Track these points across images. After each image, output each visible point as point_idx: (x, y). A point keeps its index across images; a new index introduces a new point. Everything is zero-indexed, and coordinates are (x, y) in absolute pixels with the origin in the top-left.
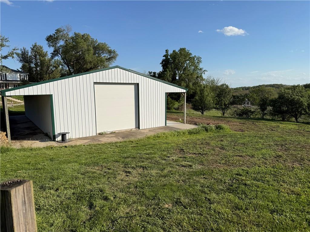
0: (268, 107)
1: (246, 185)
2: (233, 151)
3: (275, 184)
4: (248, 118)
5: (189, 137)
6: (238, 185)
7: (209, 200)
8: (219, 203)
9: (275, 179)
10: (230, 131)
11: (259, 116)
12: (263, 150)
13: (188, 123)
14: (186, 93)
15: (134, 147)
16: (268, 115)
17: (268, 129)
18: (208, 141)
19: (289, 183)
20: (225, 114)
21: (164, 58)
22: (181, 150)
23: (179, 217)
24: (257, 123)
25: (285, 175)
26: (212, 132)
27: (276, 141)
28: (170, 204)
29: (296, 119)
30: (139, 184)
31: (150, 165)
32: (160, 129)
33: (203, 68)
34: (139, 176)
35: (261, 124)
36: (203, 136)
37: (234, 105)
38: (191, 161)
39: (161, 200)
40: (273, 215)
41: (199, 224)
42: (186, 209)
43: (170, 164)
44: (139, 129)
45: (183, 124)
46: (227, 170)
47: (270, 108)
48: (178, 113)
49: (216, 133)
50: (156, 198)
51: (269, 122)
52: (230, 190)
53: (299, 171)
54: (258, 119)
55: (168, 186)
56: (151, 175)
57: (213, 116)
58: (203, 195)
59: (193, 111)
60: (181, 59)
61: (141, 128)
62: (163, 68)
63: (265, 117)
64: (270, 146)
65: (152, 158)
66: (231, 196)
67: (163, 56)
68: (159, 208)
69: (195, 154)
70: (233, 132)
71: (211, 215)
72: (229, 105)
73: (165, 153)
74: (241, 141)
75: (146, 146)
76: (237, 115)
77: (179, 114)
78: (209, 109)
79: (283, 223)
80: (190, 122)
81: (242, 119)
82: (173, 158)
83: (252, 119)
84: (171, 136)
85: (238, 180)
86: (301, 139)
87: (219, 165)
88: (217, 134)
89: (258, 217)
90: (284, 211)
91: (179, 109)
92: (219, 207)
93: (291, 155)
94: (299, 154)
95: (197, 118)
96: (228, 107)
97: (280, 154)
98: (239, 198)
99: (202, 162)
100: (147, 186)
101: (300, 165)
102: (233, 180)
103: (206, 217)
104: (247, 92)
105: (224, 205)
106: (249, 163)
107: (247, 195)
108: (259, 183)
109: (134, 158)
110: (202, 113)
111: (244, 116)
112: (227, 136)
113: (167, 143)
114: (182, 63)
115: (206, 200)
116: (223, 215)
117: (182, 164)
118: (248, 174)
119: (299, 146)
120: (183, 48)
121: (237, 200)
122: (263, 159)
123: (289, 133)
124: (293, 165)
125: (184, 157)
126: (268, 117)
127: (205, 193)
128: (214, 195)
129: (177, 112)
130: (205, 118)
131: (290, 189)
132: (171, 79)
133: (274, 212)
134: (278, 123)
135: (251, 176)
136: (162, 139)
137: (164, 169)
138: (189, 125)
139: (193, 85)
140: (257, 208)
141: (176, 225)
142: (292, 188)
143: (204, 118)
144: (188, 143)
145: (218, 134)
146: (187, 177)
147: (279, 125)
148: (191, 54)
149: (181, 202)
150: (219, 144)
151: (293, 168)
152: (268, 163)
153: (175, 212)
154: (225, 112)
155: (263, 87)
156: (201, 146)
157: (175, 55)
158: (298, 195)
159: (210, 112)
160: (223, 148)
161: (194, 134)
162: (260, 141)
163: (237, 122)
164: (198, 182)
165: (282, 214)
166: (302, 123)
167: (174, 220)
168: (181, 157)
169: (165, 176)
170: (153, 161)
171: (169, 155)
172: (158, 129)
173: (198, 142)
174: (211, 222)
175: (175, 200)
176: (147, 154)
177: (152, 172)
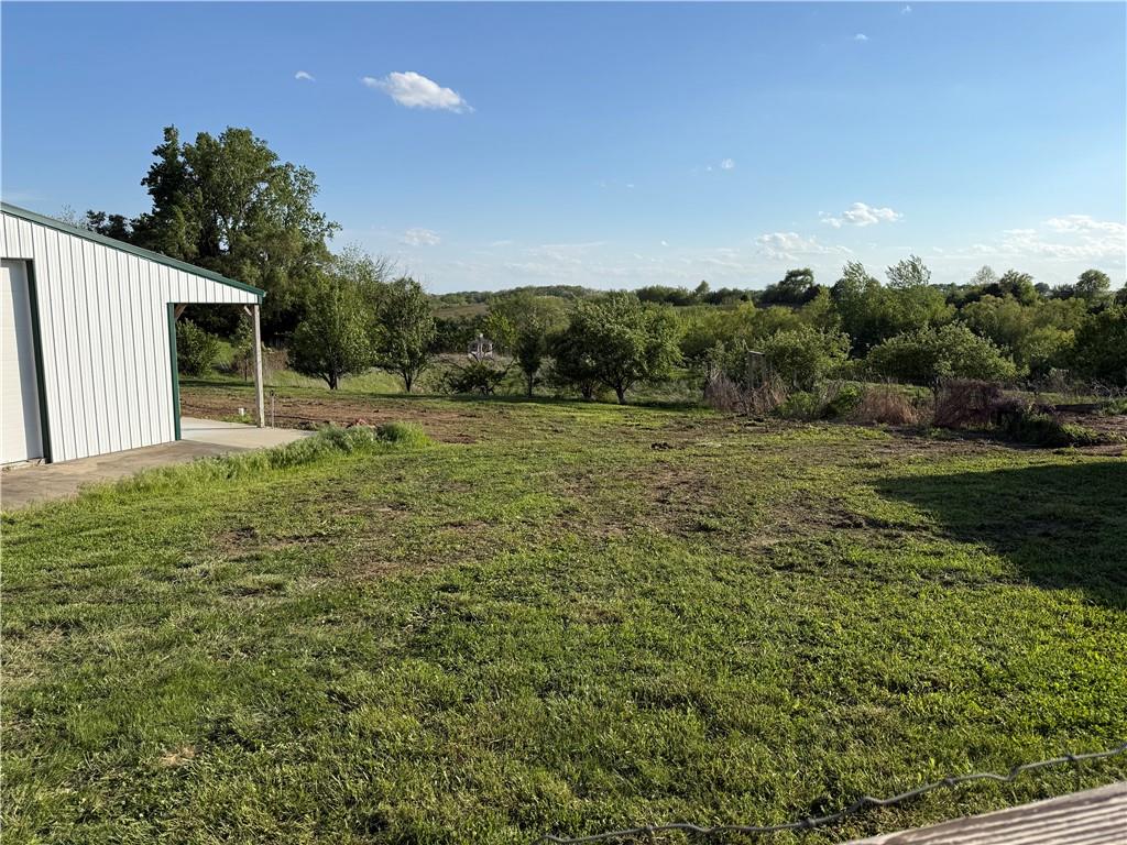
0: (542, 360)
1: (469, 618)
2: (435, 510)
3: (557, 599)
4: (486, 397)
5: (279, 477)
6: (445, 623)
7: (342, 697)
8: (375, 701)
9: (558, 582)
10: (428, 445)
11: (520, 389)
12: (527, 497)
13: (276, 425)
14: (257, 307)
15: (21, 541)
16: (543, 385)
17: (545, 428)
18: (350, 487)
19: (593, 590)
20: (413, 386)
21: (160, 160)
22: (243, 530)
23: (221, 788)
24: (511, 412)
25: (582, 568)
26: (367, 453)
27: (564, 464)
28: (186, 750)
29: (620, 394)
30: (44, 696)
31: (96, 610)
32: (149, 454)
33: (324, 216)
34: (42, 667)
35: (523, 413)
36: (334, 467)
37: (443, 356)
38: (283, 567)
39: (144, 743)
40: (544, 701)
41: (302, 795)
42: (253, 750)
43: (192, 591)
44: (49, 460)
45: (254, 431)
46: (410, 578)
47: (548, 362)
48: (233, 384)
49: (381, 454)
50: (121, 738)
51: (547, 406)
52: (419, 647)
53: (619, 549)
54: (517, 398)
55: (182, 680)
56: (101, 651)
57: (372, 394)
58: (323, 684)
59: (294, 378)
60: (233, 172)
61: (56, 458)
62: (158, 202)
63: (535, 392)
64: (546, 482)
65: (110, 579)
66: (421, 666)
67: (155, 153)
68: (139, 775)
69: (297, 538)
70: (437, 446)
71: (346, 750)
72: (424, 354)
73: (172, 551)
74: (463, 474)
75: (83, 534)
76: (453, 386)
77: (236, 391)
78: (355, 367)
79: (573, 718)
80: (281, 421)
81: (470, 401)
82: (205, 566)
83: (497, 398)
84: (200, 479)
85: (446, 609)
86: (631, 451)
87: (386, 564)
88: (383, 457)
89: (503, 719)
90: (576, 679)
91: (237, 371)
92: (379, 714)
93: (602, 502)
94: (621, 498)
95: (310, 404)
96: (422, 361)
97: (573, 502)
98: (445, 667)
99: (323, 564)
100: (79, 700)
101: (624, 532)
102: (431, 609)
103: (328, 763)
104: (482, 309)
105: (396, 704)
106: (484, 543)
107: (471, 652)
108: (510, 604)
109: (21, 590)
110: (333, 384)
111: (476, 390)
112: (416, 460)
113: (180, 510)
114: (238, 189)
115: (331, 701)
116: (391, 741)
117: (242, 583)
118: (479, 581)
119: (624, 475)
120: (239, 128)
121: (439, 677)
122: (525, 526)
123: (599, 436)
124: (607, 531)
125: (251, 558)
126: (545, 391)
127: (329, 675)
128: (362, 676)
129: (227, 384)
130: (345, 402)
131: (595, 608)
132: (194, 247)
133: (550, 688)
134: (573, 410)
135: (489, 588)
136: (162, 495)
137: (167, 615)
138: (278, 430)
139: (290, 275)
140: (499, 689)
141: (209, 821)
142: (600, 604)
143: (338, 404)
144: (270, 503)
145: (388, 457)
146: (261, 631)
147: (574, 414)
148: (271, 156)
149: (231, 732)
150: (388, 493)
151: (606, 541)
152: (540, 537)
153: (204, 777)
154: (414, 377)
155: (528, 293)
156: (323, 507)
157: (206, 155)
158: (615, 621)
159: (363, 380)
160: (403, 504)
161: (300, 463)
162: (518, 468)
163: (451, 410)
164: (304, 640)
165: (570, 692)
166: (635, 404)
167: (202, 805)
168: (239, 560)
169: (167, 646)
170: (113, 592)
171: (188, 558)
172: (140, 456)
173: (314, 494)
174: (346, 776)
175: (208, 727)
176: (83, 567)
177: (107, 636)
